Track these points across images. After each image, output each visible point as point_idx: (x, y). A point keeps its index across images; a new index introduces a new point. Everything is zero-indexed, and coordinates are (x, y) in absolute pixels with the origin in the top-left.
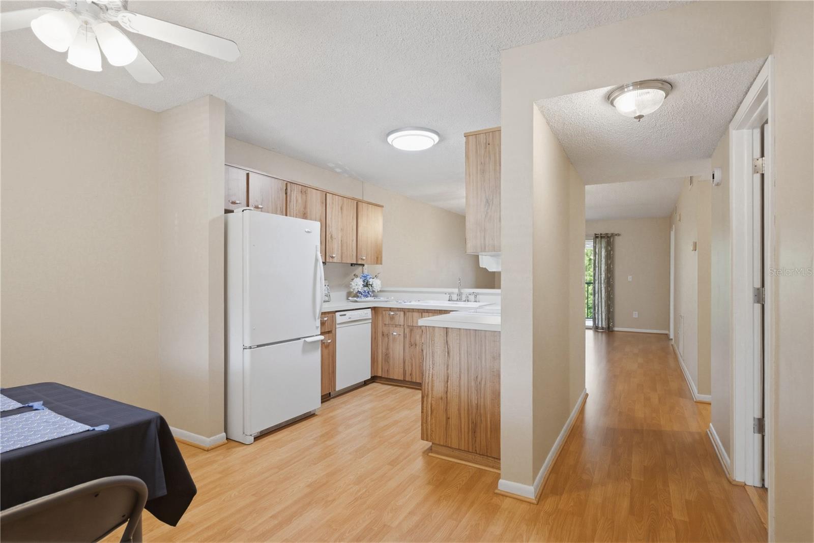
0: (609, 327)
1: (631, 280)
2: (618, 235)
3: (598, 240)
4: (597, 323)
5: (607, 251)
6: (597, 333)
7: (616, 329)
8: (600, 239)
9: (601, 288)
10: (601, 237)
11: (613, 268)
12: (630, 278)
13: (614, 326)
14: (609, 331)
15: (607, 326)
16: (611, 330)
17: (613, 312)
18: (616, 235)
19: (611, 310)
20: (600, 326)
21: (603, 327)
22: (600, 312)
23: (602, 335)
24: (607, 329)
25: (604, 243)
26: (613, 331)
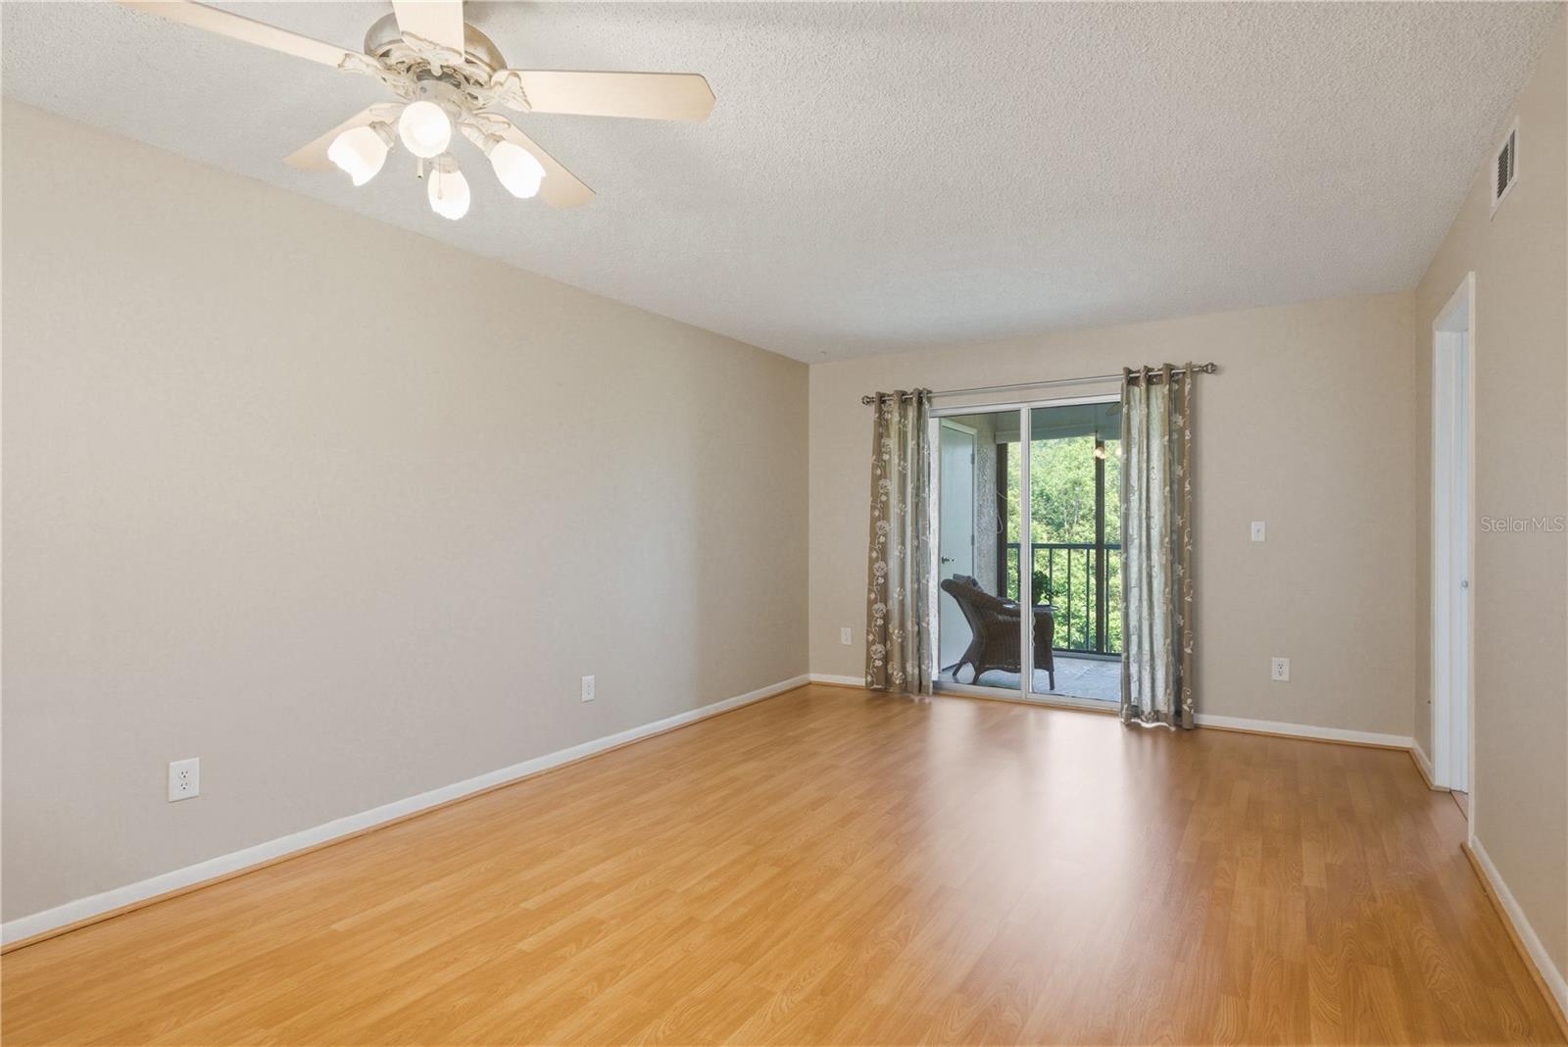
0: (1178, 713)
1: (1262, 538)
2: (1212, 369)
3: (1136, 390)
4: (1134, 694)
5: (1170, 429)
6: (1134, 736)
7: (1207, 719)
8: (1143, 385)
9: (1150, 567)
10: (1150, 381)
11: (1194, 492)
12: (1257, 531)
13: (1197, 707)
14: (1179, 726)
15: (1172, 708)
16: (1186, 726)
17: (1195, 657)
18: (1204, 369)
19: (1188, 650)
20: (1147, 707)
21: (1157, 712)
22: (1146, 657)
23: (1155, 743)
24: (1171, 720)
25: (1160, 401)
26: (1197, 727)
